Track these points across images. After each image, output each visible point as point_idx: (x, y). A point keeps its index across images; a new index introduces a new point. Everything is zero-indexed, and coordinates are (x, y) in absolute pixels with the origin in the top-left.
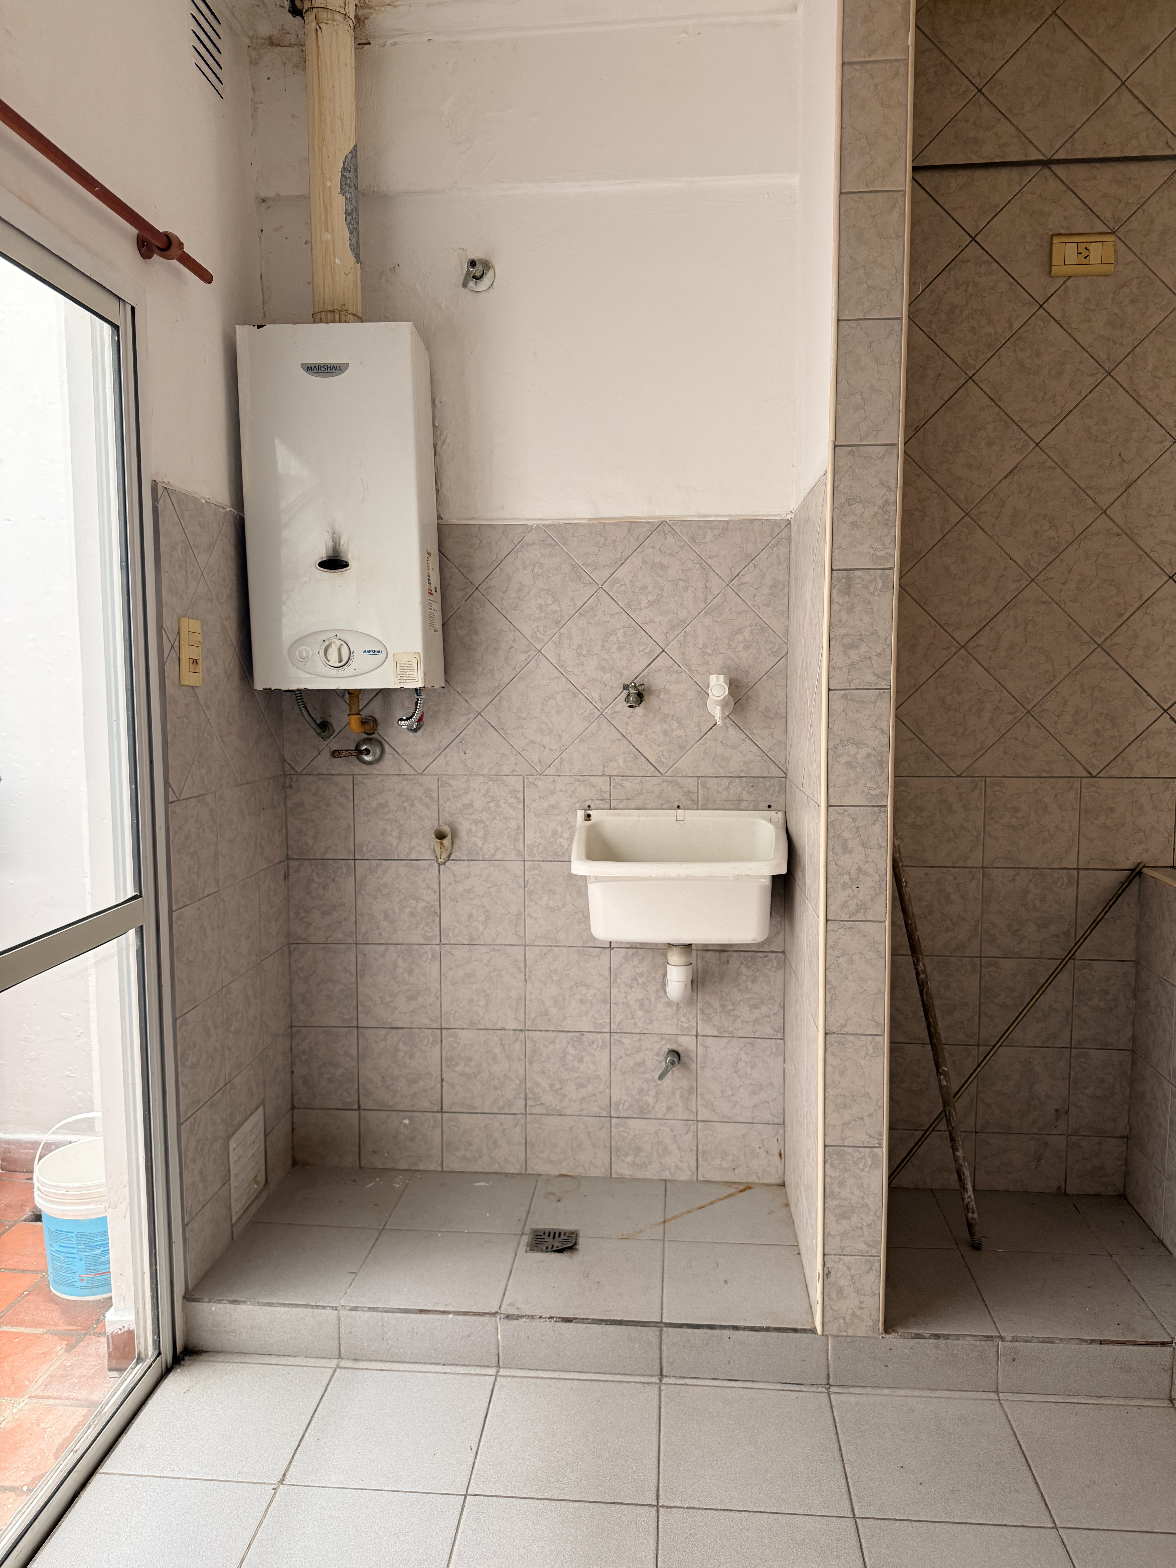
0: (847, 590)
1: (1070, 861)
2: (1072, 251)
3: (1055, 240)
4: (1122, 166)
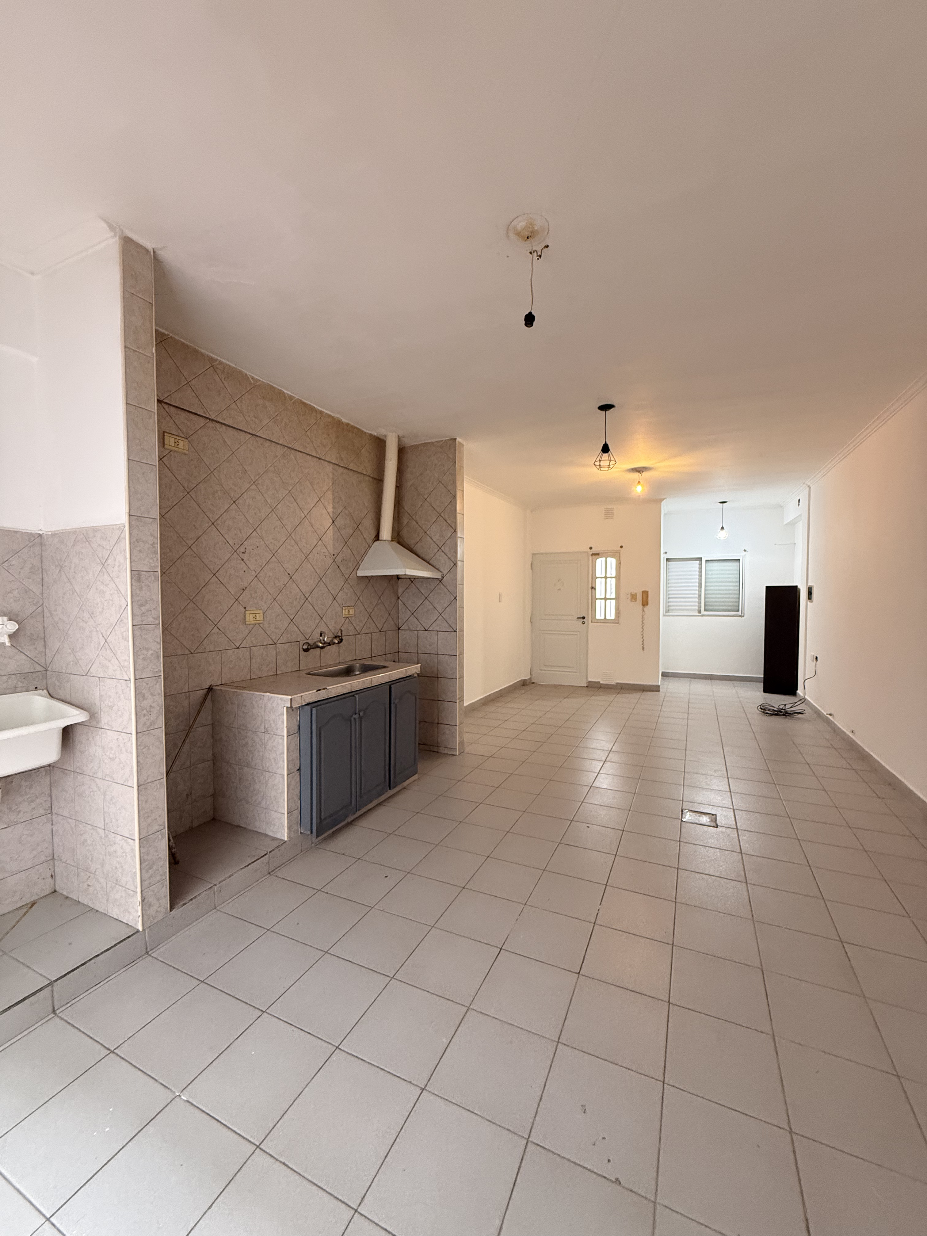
0: (139, 580)
1: (186, 689)
2: (172, 440)
3: (166, 434)
4: (188, 414)
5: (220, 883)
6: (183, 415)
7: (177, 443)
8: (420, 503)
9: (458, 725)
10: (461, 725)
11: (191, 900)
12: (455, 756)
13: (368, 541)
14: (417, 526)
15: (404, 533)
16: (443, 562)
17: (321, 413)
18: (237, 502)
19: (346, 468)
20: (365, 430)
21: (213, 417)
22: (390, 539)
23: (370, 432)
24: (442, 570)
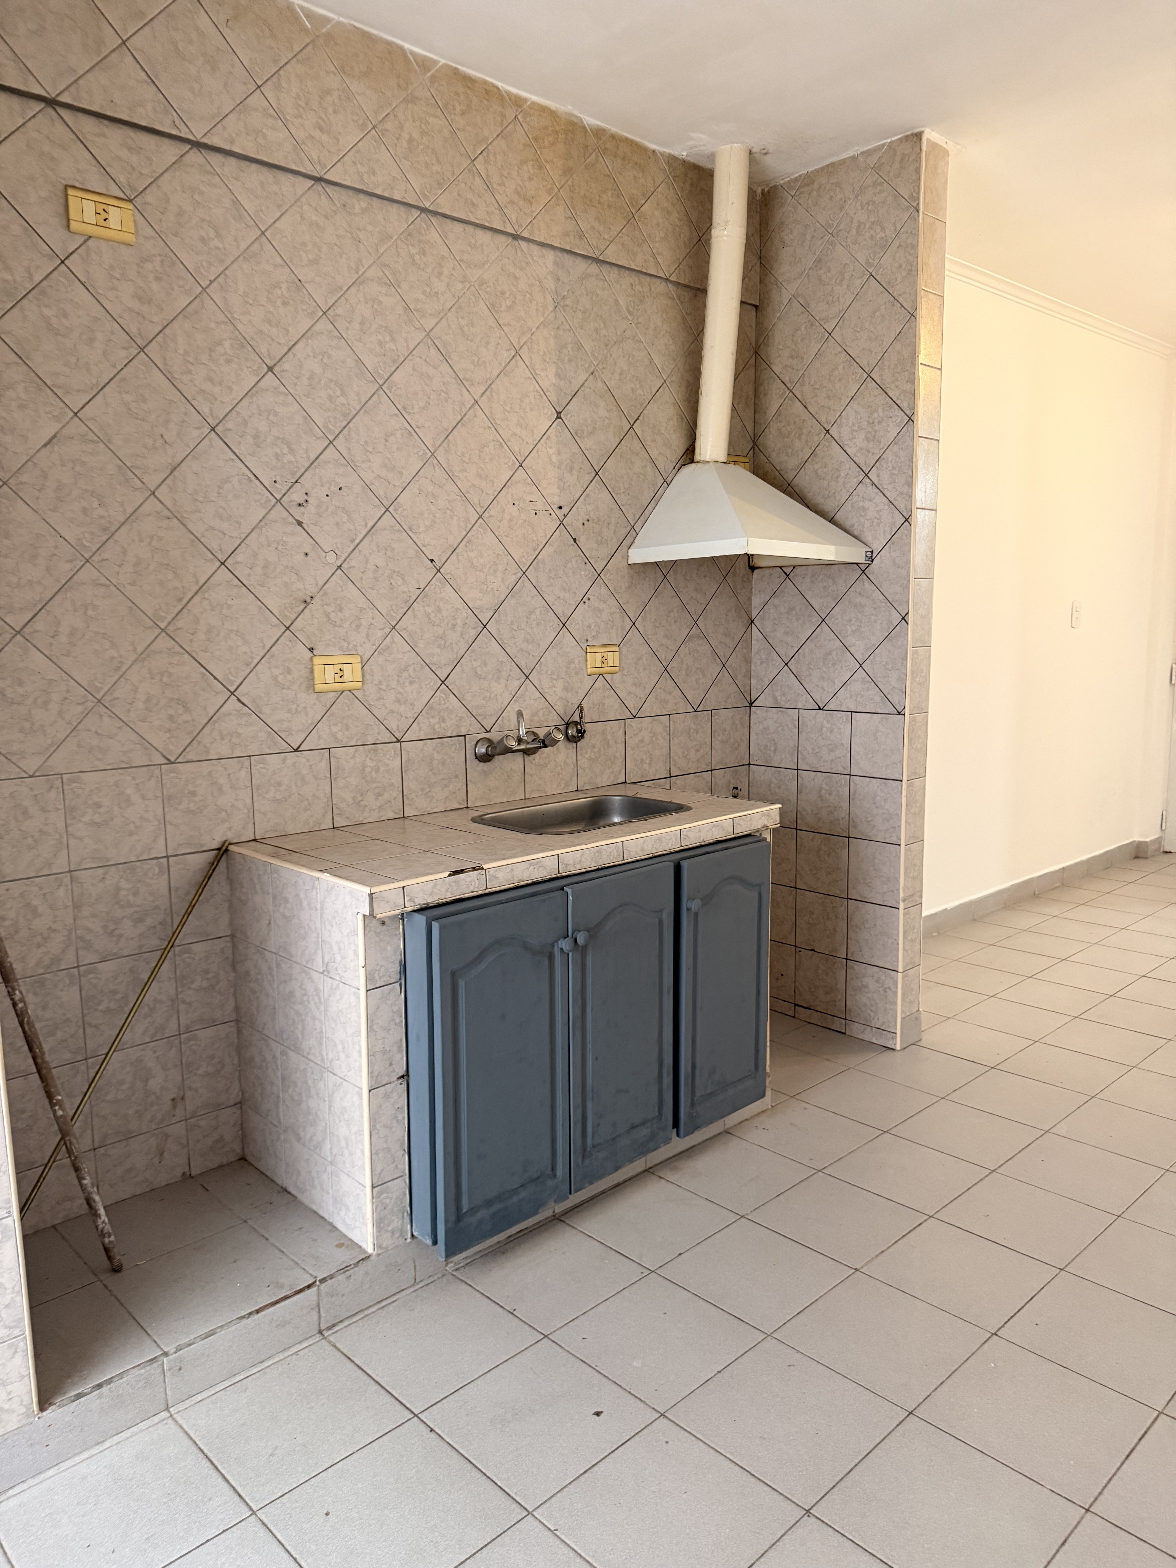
1: (159, 850)
2: (89, 209)
3: (71, 192)
4: (130, 132)
5: (179, 1349)
6: (117, 134)
7: (102, 214)
8: (815, 348)
9: (900, 970)
10: (911, 972)
11: (99, 1386)
12: (890, 1052)
13: (661, 467)
14: (805, 416)
15: (771, 440)
16: (871, 513)
17: (518, 102)
18: (276, 369)
19: (596, 260)
20: (653, 146)
21: (198, 133)
22: (722, 457)
23: (667, 151)
24: (868, 538)
